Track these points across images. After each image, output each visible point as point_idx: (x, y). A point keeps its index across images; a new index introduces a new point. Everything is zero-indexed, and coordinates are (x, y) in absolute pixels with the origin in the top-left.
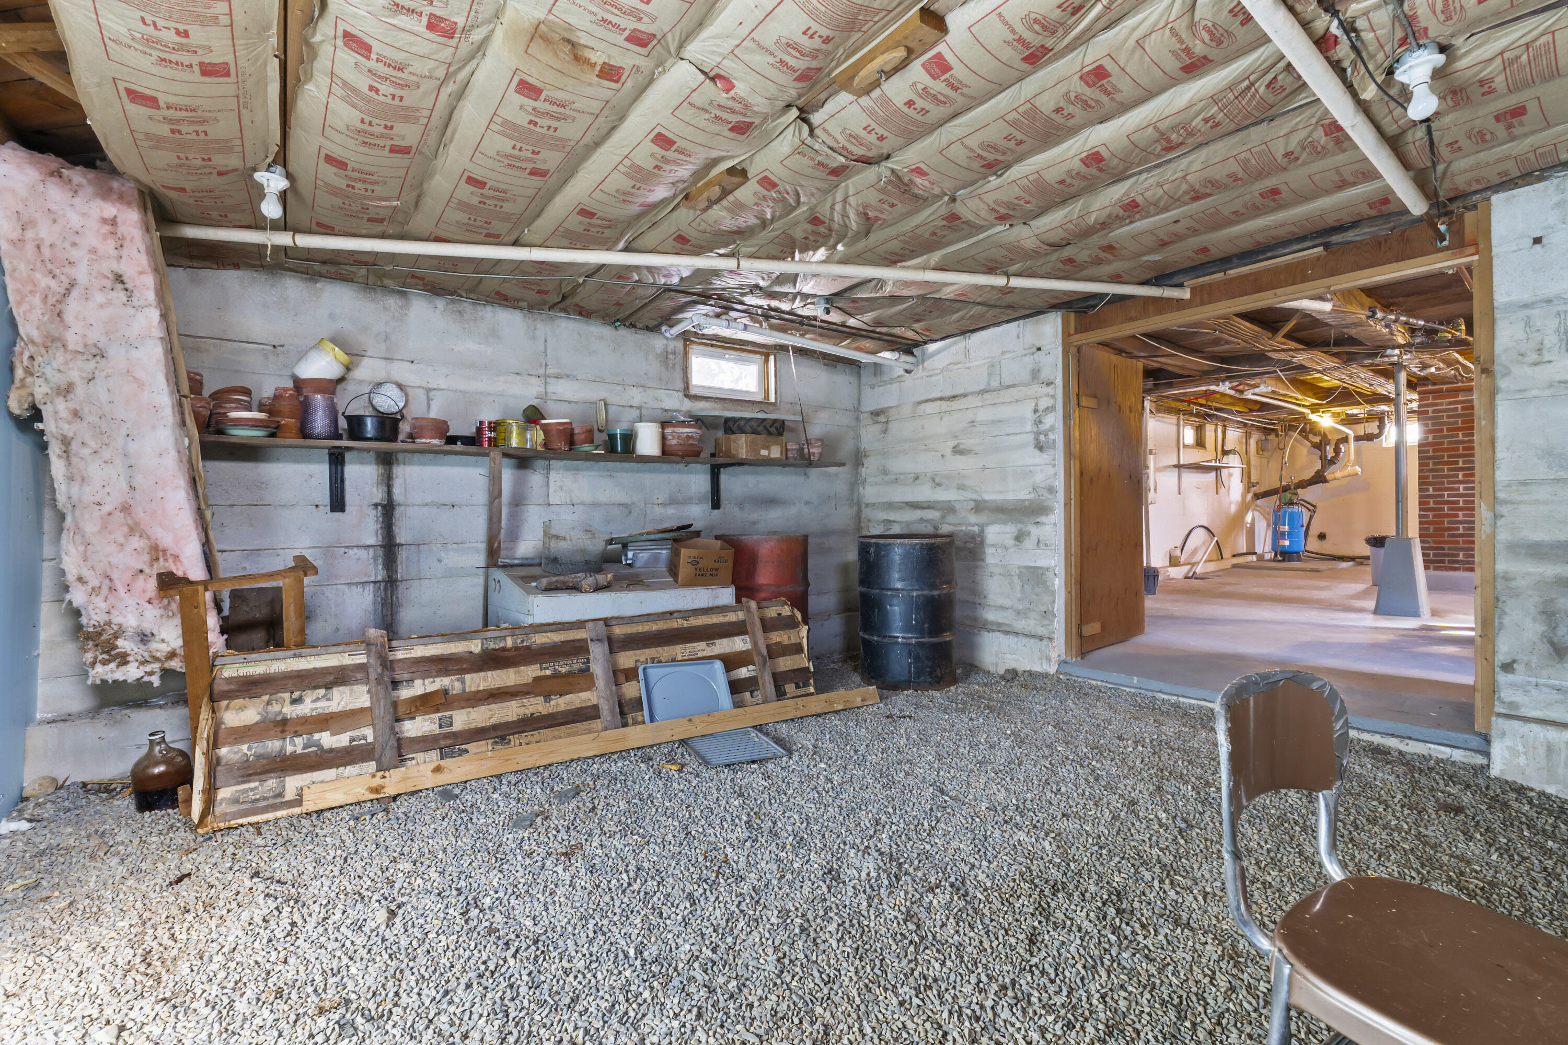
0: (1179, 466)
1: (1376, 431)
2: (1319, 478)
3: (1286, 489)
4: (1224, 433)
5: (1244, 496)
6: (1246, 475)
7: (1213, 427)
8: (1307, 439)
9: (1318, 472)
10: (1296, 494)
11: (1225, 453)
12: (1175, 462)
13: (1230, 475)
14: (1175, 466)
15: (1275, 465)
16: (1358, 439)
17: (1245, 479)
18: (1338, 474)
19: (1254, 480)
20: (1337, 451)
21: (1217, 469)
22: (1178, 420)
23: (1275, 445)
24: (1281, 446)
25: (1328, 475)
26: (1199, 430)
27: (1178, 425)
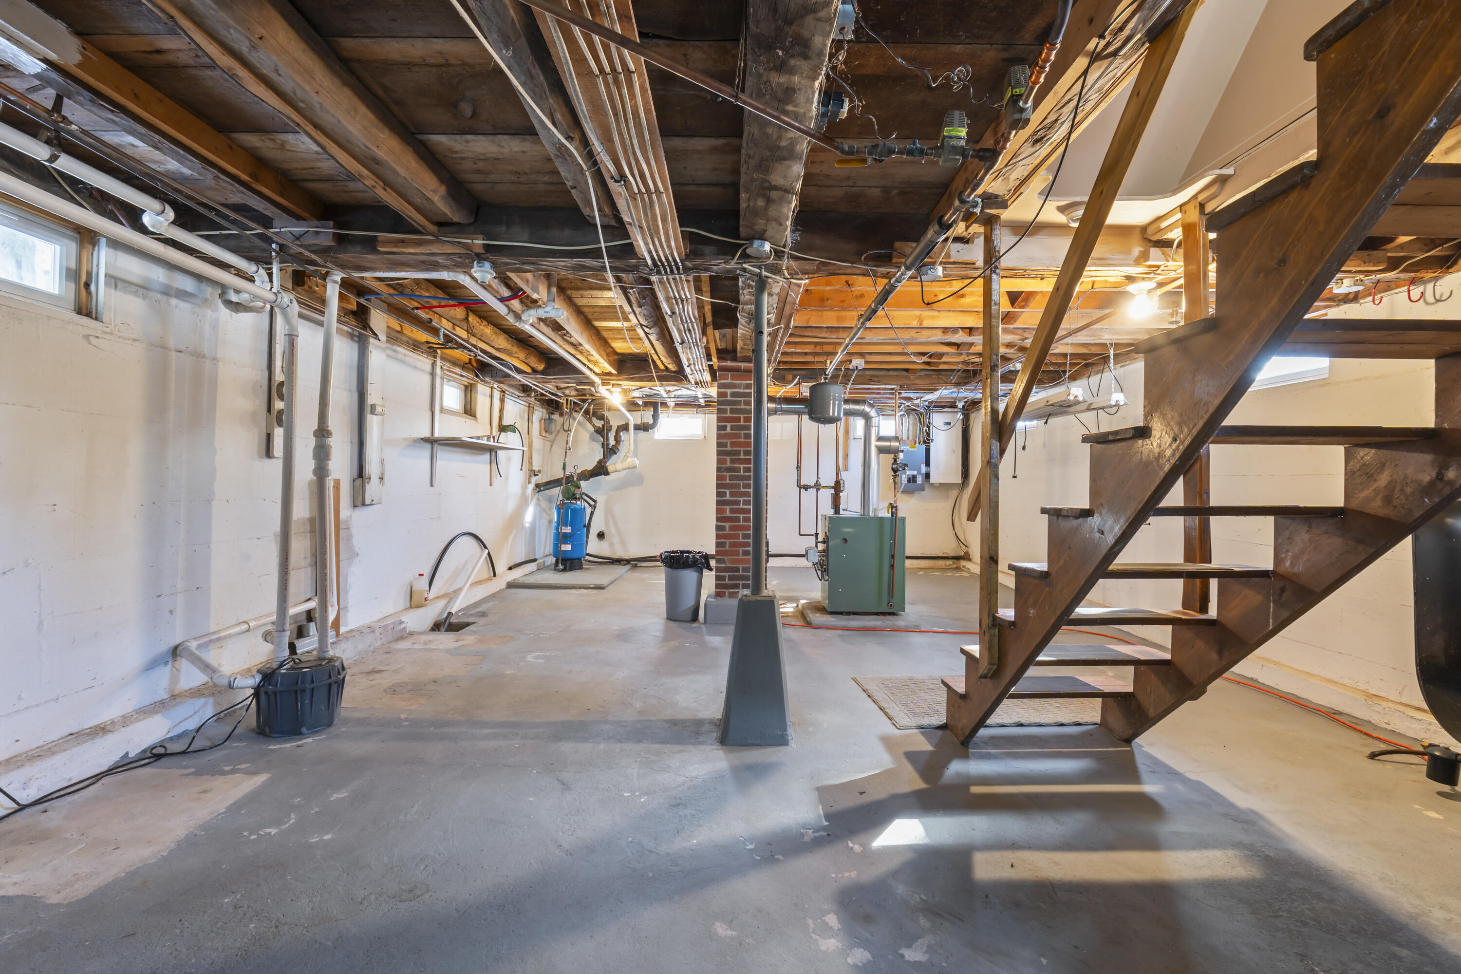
0: (432, 442)
1: (651, 421)
2: (600, 470)
3: (569, 479)
4: (502, 401)
5: (524, 488)
6: (527, 458)
7: (488, 390)
8: (591, 422)
9: (600, 462)
10: (578, 487)
11: (503, 429)
12: (427, 434)
13: (509, 459)
14: (425, 440)
15: (558, 450)
16: (637, 428)
17: (526, 466)
18: (619, 466)
19: (535, 468)
20: (618, 439)
21: (491, 450)
22: (434, 364)
23: (559, 427)
24: (566, 428)
25: (610, 465)
26: (469, 389)
27: (433, 374)
